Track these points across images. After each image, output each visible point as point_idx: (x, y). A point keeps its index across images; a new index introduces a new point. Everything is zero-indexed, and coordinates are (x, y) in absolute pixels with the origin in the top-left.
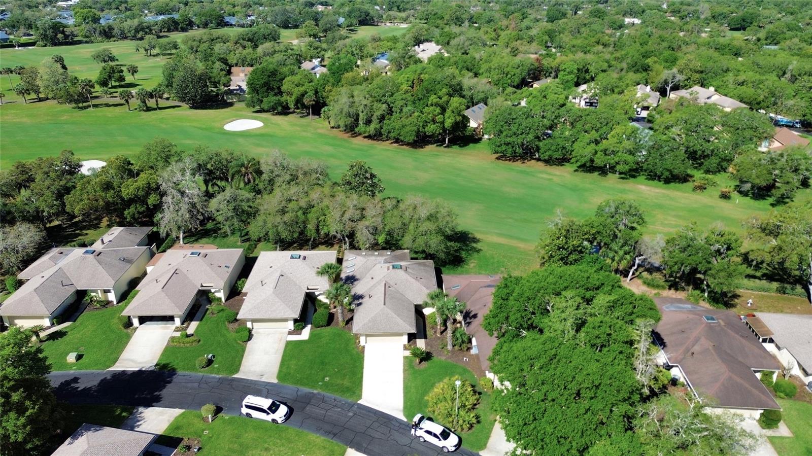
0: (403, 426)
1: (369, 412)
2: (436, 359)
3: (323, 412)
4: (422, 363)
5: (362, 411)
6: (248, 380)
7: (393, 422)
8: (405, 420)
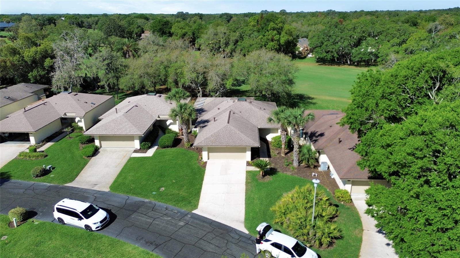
0: (244, 240)
1: (204, 222)
2: (281, 174)
3: (150, 220)
4: (266, 177)
5: (195, 221)
6: (78, 188)
7: (231, 235)
8: (247, 232)
